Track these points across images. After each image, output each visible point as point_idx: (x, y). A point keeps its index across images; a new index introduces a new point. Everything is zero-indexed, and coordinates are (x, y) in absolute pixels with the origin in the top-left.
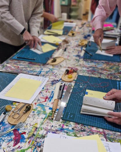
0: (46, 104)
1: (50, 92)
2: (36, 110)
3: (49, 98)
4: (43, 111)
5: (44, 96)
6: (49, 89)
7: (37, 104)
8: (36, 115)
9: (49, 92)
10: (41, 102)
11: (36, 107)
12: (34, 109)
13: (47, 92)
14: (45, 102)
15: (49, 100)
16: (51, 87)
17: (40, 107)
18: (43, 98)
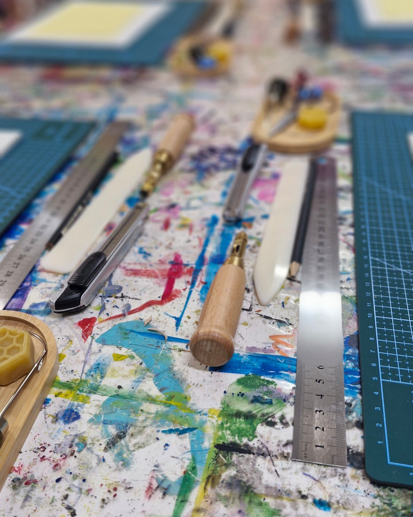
0: (178, 320)
1: (197, 228)
2: (94, 390)
3: (195, 272)
4: (155, 392)
5: (154, 259)
6: (182, 202)
7: (99, 329)
8: (99, 450)
9: (183, 226)
10: (135, 305)
11: (93, 360)
12: (68, 386)
13: (174, 223)
14: (168, 306)
15: (198, 288)
16: (196, 190)
17: (124, 351)
18: (148, 274)
